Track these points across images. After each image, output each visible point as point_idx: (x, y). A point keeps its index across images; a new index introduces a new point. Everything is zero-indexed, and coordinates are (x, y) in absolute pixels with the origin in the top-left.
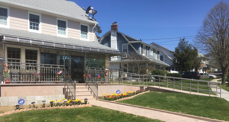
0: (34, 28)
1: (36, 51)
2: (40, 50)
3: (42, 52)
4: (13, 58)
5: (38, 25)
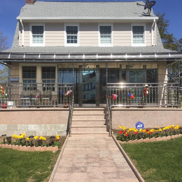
1: (54, 68)
4: (28, 78)
5: (76, 37)
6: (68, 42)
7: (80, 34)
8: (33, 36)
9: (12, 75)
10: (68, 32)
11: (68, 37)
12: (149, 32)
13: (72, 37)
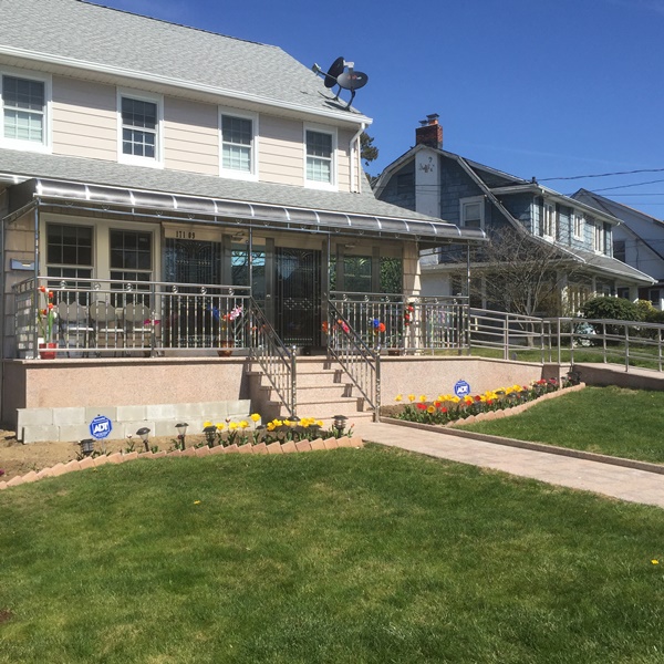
0: (138, 151)
1: (148, 236)
2: (162, 231)
3: (167, 239)
4: (65, 263)
5: (151, 138)
6: (127, 149)
7: (165, 130)
8: (5, 110)
9: (16, 249)
10: (127, 118)
11: (127, 134)
12: (344, 153)
13: (138, 136)
